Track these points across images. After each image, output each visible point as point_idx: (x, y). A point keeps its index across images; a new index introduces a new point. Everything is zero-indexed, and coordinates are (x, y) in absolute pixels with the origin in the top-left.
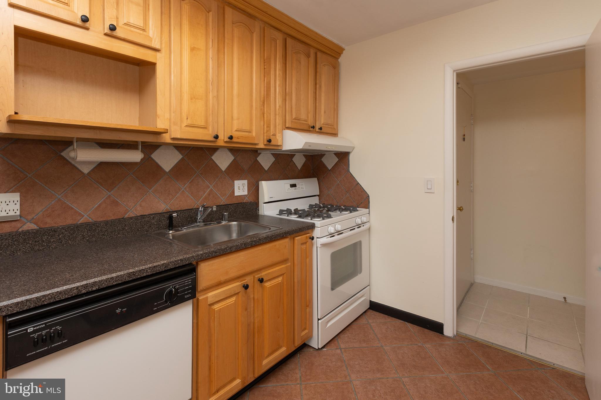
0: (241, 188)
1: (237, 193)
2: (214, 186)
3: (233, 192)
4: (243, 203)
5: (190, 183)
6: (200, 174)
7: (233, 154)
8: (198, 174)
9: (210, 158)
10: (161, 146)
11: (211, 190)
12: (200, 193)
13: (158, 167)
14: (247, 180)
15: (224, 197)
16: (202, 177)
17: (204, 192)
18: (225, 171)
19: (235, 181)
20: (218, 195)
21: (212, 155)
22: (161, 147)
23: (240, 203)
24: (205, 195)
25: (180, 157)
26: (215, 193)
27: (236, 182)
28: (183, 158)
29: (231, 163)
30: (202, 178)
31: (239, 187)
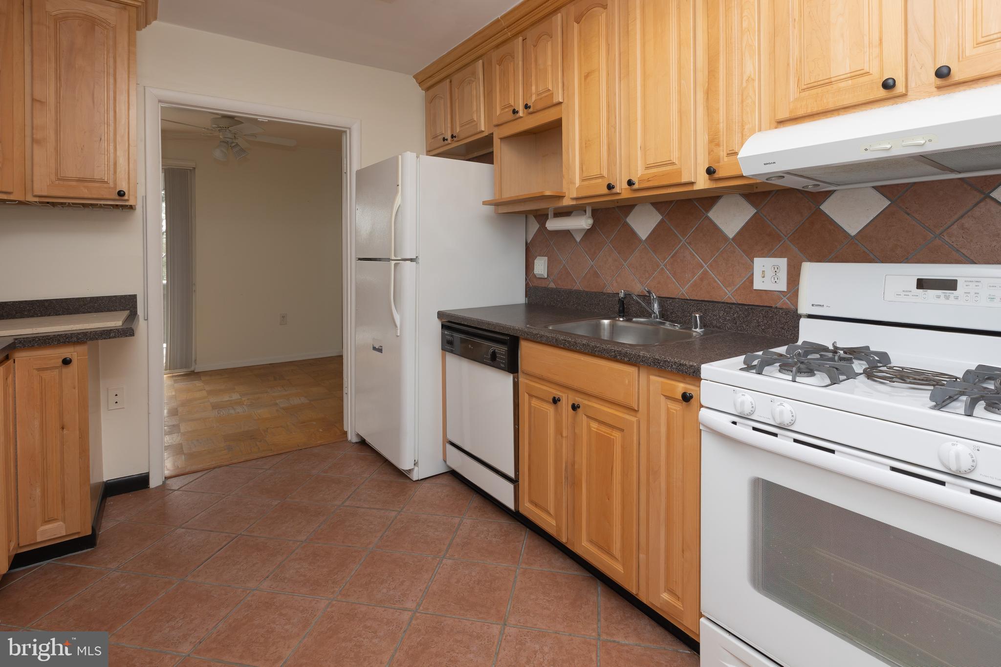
0: (769, 273)
1: (758, 285)
2: (711, 265)
3: (751, 281)
4: (776, 308)
5: (672, 257)
6: (687, 243)
7: (753, 204)
8: (685, 244)
9: (705, 216)
10: (636, 205)
11: (705, 273)
12: (687, 275)
13: (633, 234)
14: (786, 259)
15: (730, 289)
16: (689, 248)
17: (694, 274)
18: (734, 239)
19: (756, 259)
20: (719, 282)
21: (708, 211)
22: (636, 208)
23: (766, 306)
24: (693, 280)
25: (659, 218)
26: (713, 278)
27: (757, 261)
28: (662, 219)
29: (747, 223)
30: (691, 250)
31: (763, 271)
